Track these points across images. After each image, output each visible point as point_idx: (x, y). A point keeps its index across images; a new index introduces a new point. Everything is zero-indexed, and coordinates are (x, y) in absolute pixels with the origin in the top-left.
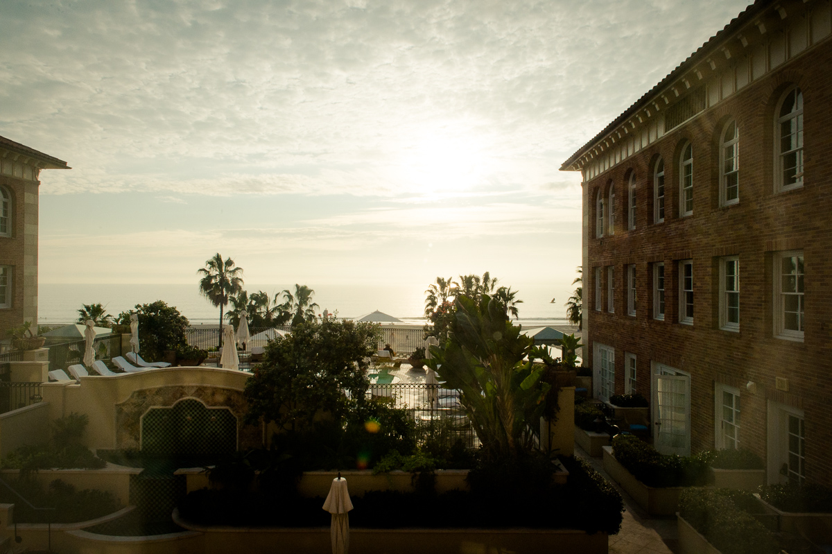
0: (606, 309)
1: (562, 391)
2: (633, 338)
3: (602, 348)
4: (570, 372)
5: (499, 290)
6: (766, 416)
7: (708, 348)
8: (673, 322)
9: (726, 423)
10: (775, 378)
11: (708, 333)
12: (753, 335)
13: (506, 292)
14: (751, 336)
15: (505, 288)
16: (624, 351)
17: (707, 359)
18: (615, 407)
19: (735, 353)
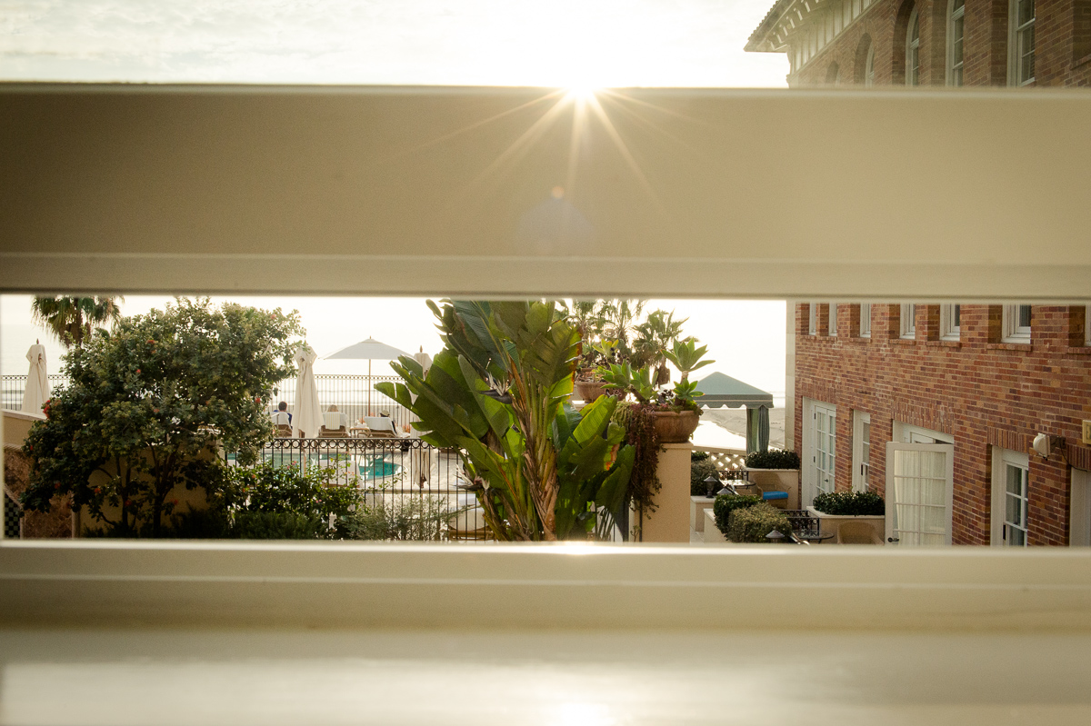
0: (824, 330)
1: (665, 451)
2: (865, 380)
3: (818, 410)
4: (683, 413)
5: (651, 318)
6: (1068, 501)
7: (981, 381)
8: (929, 339)
9: (1011, 527)
10: (1080, 422)
11: (983, 352)
12: (1050, 342)
13: (665, 320)
14: (1048, 345)
15: (664, 313)
16: (852, 410)
17: (980, 404)
18: (820, 514)
19: (1022, 384)
